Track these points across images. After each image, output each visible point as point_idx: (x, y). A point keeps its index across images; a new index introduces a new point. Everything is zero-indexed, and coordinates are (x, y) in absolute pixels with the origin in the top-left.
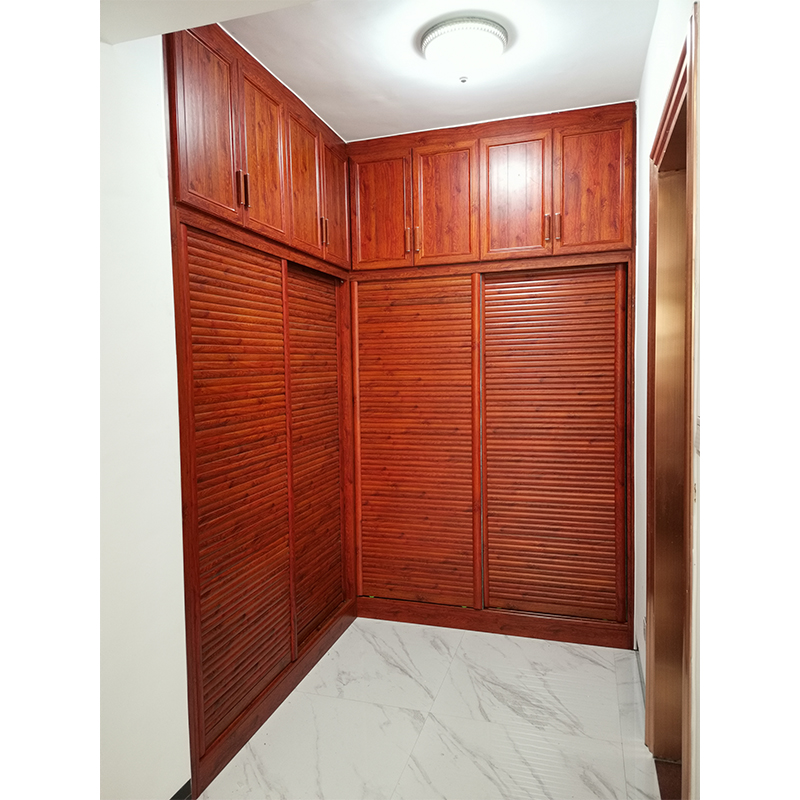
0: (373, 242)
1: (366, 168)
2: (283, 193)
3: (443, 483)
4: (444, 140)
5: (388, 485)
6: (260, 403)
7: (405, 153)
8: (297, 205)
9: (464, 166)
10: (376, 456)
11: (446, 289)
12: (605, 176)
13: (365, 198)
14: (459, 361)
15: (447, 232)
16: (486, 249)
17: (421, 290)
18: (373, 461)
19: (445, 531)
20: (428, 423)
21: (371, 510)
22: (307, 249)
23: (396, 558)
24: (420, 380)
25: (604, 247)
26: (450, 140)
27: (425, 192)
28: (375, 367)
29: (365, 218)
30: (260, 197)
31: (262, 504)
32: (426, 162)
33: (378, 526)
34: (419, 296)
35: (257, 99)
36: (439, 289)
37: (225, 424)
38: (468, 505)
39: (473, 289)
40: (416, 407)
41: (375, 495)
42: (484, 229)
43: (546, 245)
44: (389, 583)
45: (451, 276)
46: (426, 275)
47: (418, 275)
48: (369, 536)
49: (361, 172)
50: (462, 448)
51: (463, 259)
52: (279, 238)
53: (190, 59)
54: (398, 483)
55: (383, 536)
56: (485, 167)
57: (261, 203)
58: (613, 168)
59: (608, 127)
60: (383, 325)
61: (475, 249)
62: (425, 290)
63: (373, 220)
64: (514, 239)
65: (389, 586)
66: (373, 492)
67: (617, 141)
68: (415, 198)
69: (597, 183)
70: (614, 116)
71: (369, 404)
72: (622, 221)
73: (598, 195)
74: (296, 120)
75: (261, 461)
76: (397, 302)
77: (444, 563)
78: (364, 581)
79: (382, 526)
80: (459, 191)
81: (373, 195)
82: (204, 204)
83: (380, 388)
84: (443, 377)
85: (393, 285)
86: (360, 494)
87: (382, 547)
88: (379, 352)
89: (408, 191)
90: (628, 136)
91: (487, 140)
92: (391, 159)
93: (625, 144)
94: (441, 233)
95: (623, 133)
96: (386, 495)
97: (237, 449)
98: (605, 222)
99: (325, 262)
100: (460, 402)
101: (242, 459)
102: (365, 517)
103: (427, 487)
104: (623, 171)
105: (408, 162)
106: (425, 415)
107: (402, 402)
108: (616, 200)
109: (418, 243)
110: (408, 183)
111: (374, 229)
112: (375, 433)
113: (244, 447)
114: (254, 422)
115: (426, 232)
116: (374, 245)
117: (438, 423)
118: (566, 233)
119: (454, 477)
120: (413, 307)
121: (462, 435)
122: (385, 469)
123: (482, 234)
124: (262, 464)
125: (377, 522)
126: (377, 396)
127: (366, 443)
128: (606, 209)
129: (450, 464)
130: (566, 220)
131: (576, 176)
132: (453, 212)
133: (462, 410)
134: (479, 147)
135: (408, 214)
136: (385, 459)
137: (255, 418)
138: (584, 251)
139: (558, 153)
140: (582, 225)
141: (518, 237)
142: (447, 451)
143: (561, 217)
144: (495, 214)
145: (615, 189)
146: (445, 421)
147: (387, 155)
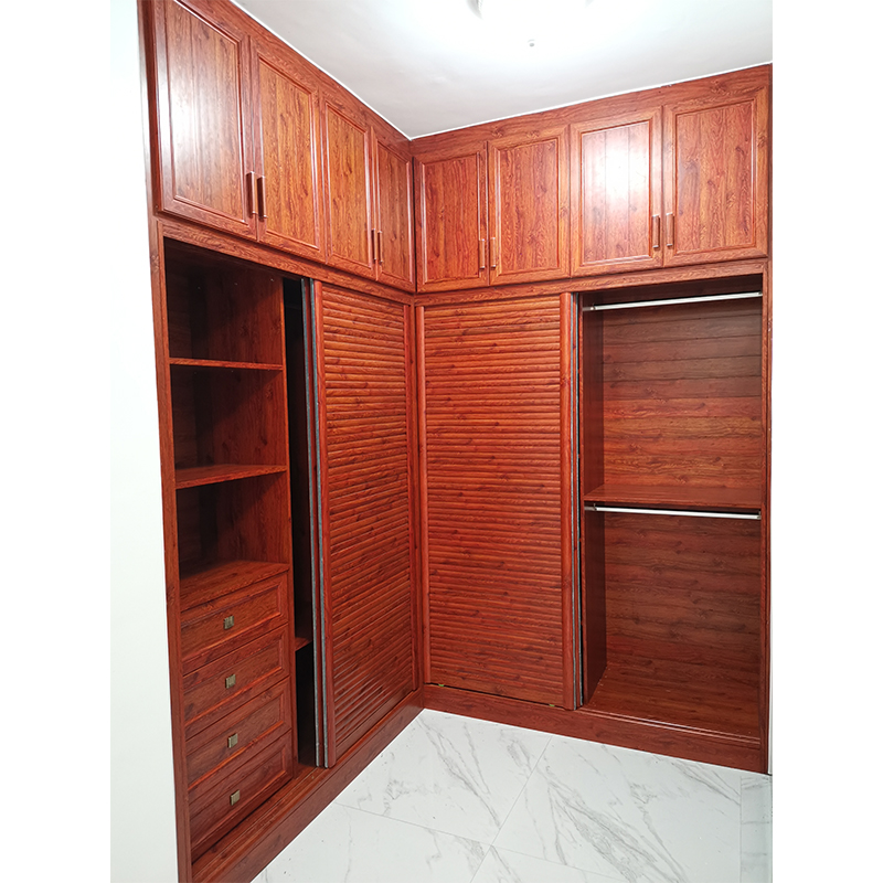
0: (442, 258)
1: (433, 168)
2: (317, 200)
3: (524, 551)
4: (526, 129)
5: (460, 552)
6: (384, 442)
7: (479, 148)
8: (337, 214)
9: (551, 159)
10: (445, 516)
11: (528, 313)
12: (731, 161)
13: (432, 204)
14: (545, 401)
15: (531, 243)
16: (577, 262)
17: (498, 315)
18: (442, 522)
19: (529, 610)
20: (507, 478)
21: (440, 581)
22: (351, 267)
23: (470, 640)
24: (497, 424)
25: (730, 255)
26: (534, 129)
27: (504, 194)
28: (445, 409)
29: (432, 229)
30: (283, 204)
31: (385, 538)
32: (505, 158)
33: (448, 601)
34: (496, 321)
35: (279, 86)
36: (521, 313)
37: (353, 462)
38: (556, 580)
39: (561, 313)
40: (493, 457)
41: (444, 563)
42: (576, 237)
43: (655, 253)
44: (462, 670)
45: (534, 297)
46: (504, 297)
47: (495, 297)
48: (438, 612)
49: (427, 174)
50: (548, 509)
51: (550, 275)
52: (310, 255)
53: (178, 36)
54: (471, 550)
55: (454, 613)
56: (577, 159)
57: (284, 212)
58: (742, 152)
59: (735, 99)
60: (453, 358)
61: (564, 262)
62: (503, 315)
63: (442, 232)
64: (614, 248)
65: (461, 673)
66: (442, 560)
67: (747, 116)
68: (491, 202)
69: (720, 173)
70: (743, 85)
71: (437, 454)
72: (754, 220)
73: (722, 188)
74: (337, 111)
75: (385, 497)
76: (470, 330)
77: (527, 649)
78: (432, 666)
79: (453, 601)
80: (545, 190)
81: (442, 201)
82: (198, 214)
83: (451, 435)
84: (525, 422)
85: (465, 310)
86: (427, 562)
87: (453, 626)
88: (449, 390)
89: (482, 194)
90: (762, 108)
91: (579, 125)
92: (462, 156)
93: (758, 120)
94: (522, 245)
95: (756, 105)
96: (457, 564)
97: (364, 485)
98: (731, 223)
99: (378, 283)
100: (546, 453)
101: (368, 494)
102: (433, 589)
103: (506, 555)
104: (755, 156)
105: (483, 158)
106: (504, 468)
107: (476, 451)
108: (747, 195)
109: (494, 258)
110: (482, 184)
111: (442, 242)
112: (444, 488)
113: (370, 484)
114: (378, 461)
115: (504, 243)
116: (443, 261)
117: (520, 478)
118: (680, 239)
119: (539, 545)
120: (490, 336)
121: (548, 493)
122: (456, 532)
123: (573, 243)
124: (386, 500)
125: (447, 596)
126: (447, 444)
127: (434, 500)
128: (733, 206)
129: (534, 527)
130: (681, 222)
131: (694, 165)
132: (538, 219)
133: (549, 462)
134: (569, 134)
135: (483, 223)
136: (456, 520)
137: (379, 457)
138: (704, 260)
139: (670, 137)
140: (700, 227)
141: (618, 246)
142: (530, 512)
143: (674, 218)
144: (590, 216)
145: (744, 179)
146: (527, 475)
147: (457, 151)
